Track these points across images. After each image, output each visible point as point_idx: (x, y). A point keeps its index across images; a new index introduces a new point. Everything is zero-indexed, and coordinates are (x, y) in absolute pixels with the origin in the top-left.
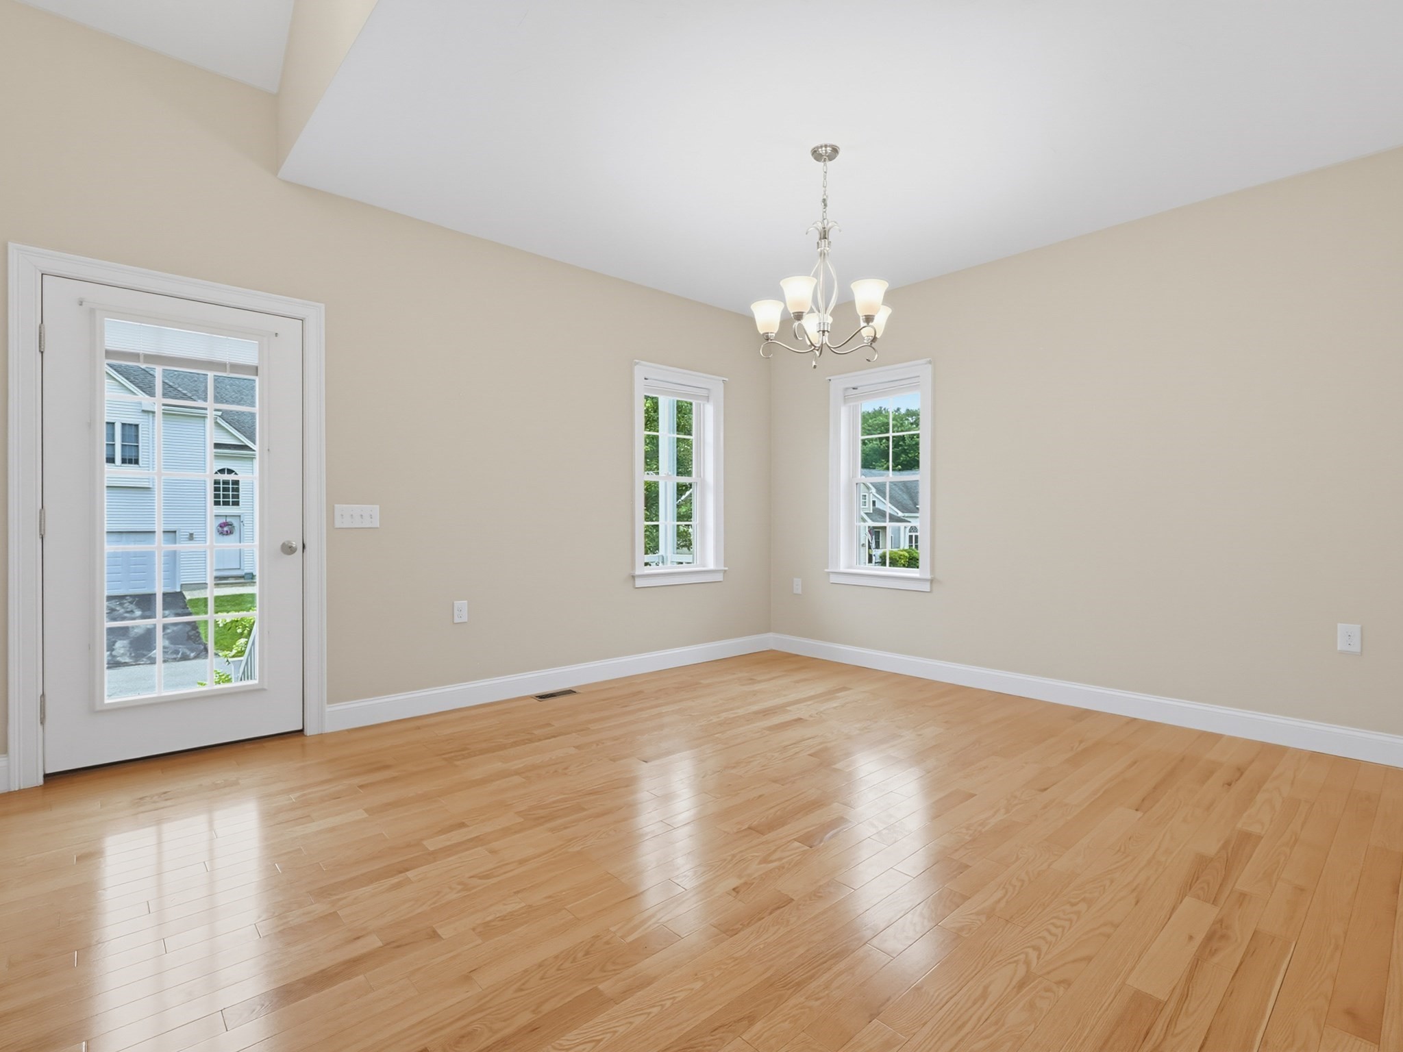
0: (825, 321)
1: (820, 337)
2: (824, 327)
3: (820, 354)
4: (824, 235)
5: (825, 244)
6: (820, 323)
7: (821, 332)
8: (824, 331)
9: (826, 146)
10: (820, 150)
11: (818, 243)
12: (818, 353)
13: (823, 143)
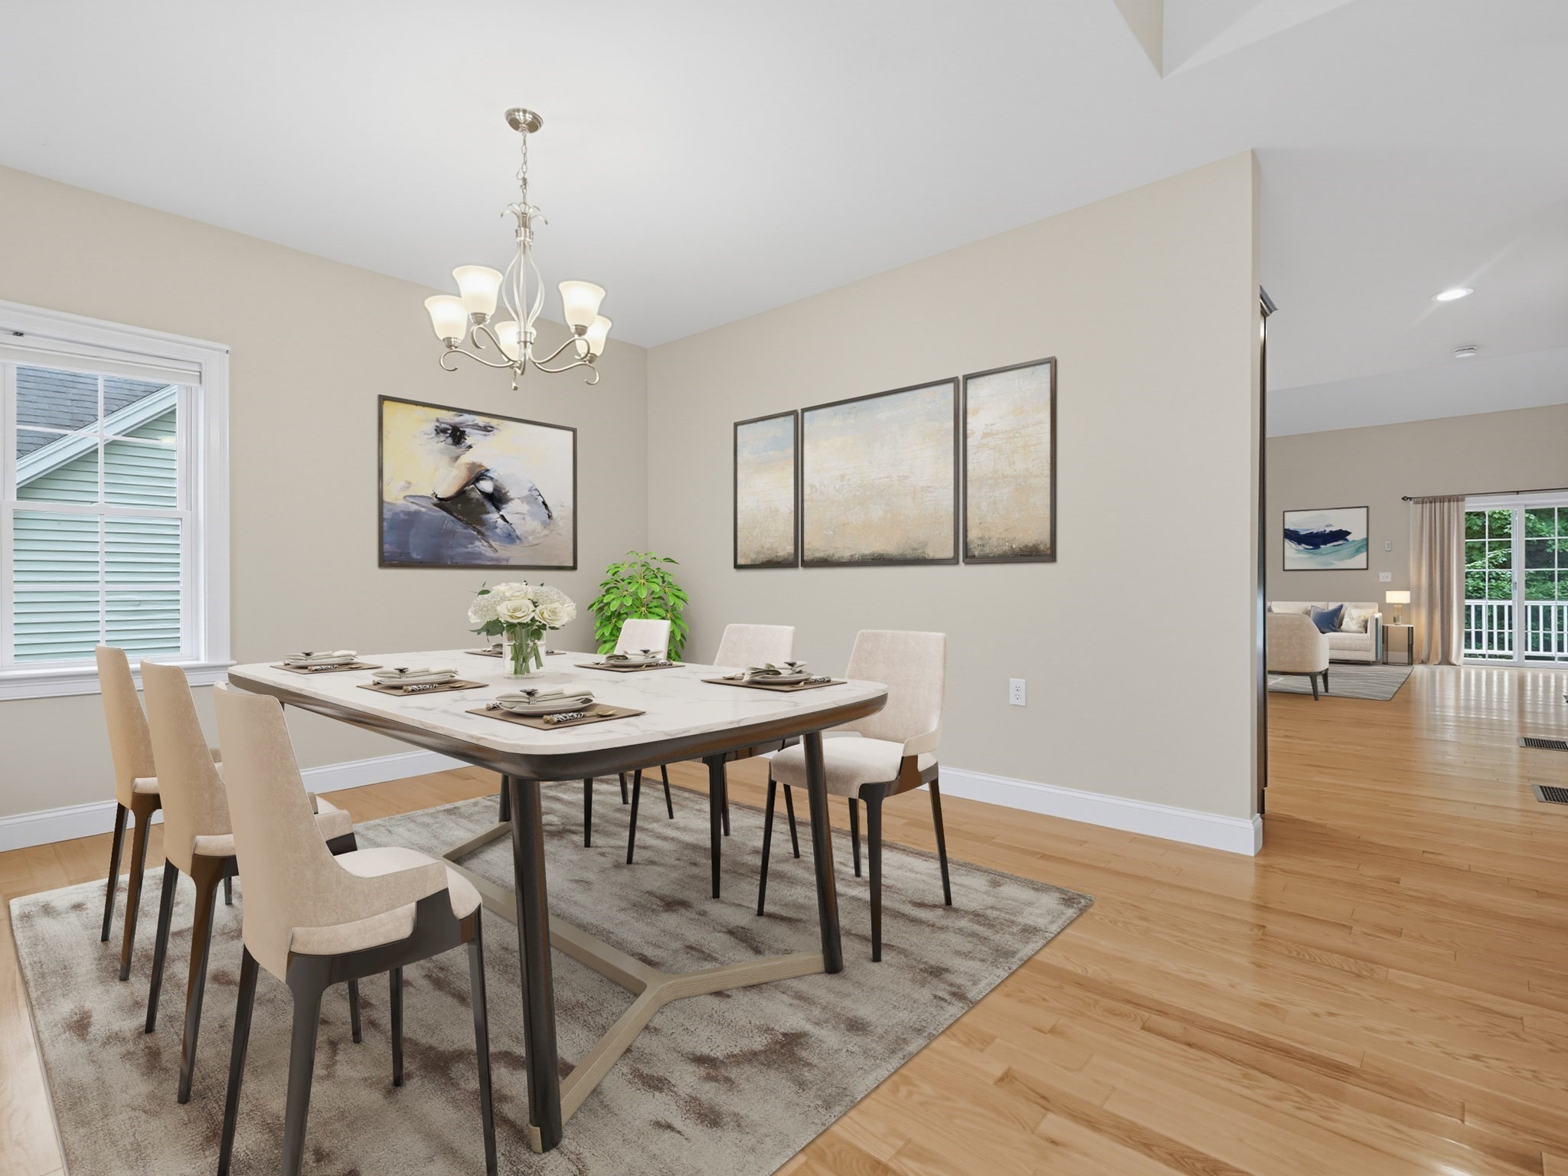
0: (527, 331)
1: (521, 348)
2: (525, 337)
3: (522, 373)
4: (524, 221)
5: (525, 233)
6: (520, 332)
7: (522, 344)
8: (525, 342)
9: (525, 111)
10: (517, 114)
11: (517, 231)
12: (519, 372)
13: (522, 107)
